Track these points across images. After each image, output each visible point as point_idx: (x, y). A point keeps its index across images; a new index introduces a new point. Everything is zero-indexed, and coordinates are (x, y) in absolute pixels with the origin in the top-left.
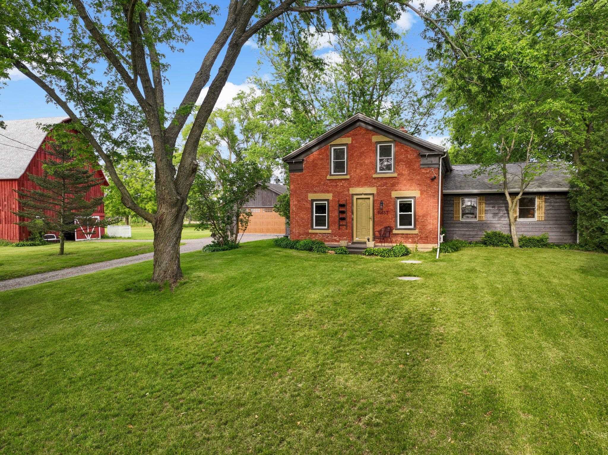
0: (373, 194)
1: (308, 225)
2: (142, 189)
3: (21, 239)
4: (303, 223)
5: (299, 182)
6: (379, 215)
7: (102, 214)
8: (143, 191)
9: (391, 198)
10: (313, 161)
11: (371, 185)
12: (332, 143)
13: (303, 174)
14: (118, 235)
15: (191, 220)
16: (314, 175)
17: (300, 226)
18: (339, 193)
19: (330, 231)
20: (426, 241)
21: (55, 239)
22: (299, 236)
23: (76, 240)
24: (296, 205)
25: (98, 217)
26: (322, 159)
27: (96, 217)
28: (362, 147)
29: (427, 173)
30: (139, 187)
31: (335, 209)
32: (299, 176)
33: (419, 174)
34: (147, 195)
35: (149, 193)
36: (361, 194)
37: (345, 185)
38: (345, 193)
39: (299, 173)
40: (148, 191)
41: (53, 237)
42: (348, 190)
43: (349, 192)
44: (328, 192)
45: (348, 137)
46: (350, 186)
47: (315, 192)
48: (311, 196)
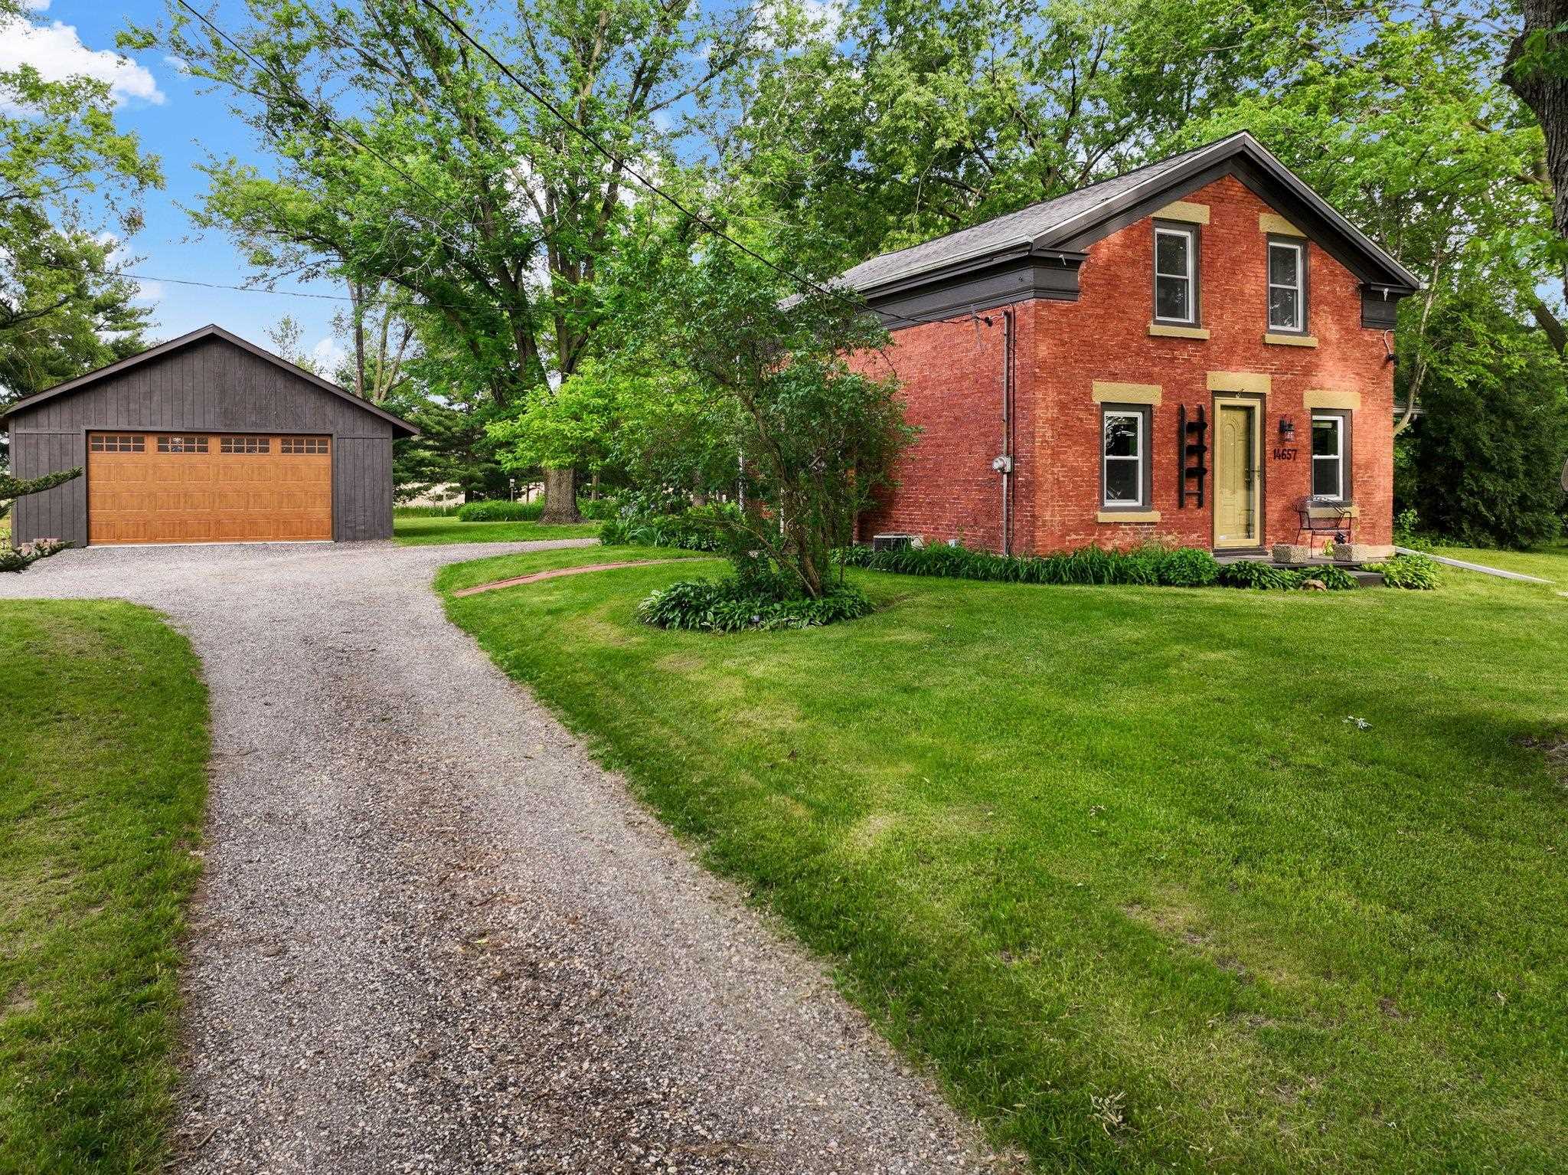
0: (1261, 396)
1: (1090, 495)
4: (1076, 487)
5: (1066, 337)
6: (1277, 461)
9: (1302, 411)
10: (1107, 267)
11: (1258, 365)
12: (1158, 214)
13: (1077, 309)
16: (1111, 316)
17: (1066, 497)
18: (1181, 385)
19: (1155, 516)
20: (1371, 537)
22: (1063, 536)
24: (1052, 422)
26: (1134, 263)
28: (1236, 242)
29: (1373, 345)
31: (1170, 440)
32: (1065, 313)
33: (1359, 345)
36: (1232, 394)
37: (1194, 360)
38: (1195, 387)
39: (1065, 305)
42: (1204, 379)
43: (1204, 384)
44: (1149, 378)
45: (1201, 202)
46: (1209, 364)
47: (1114, 377)
48: (1103, 391)
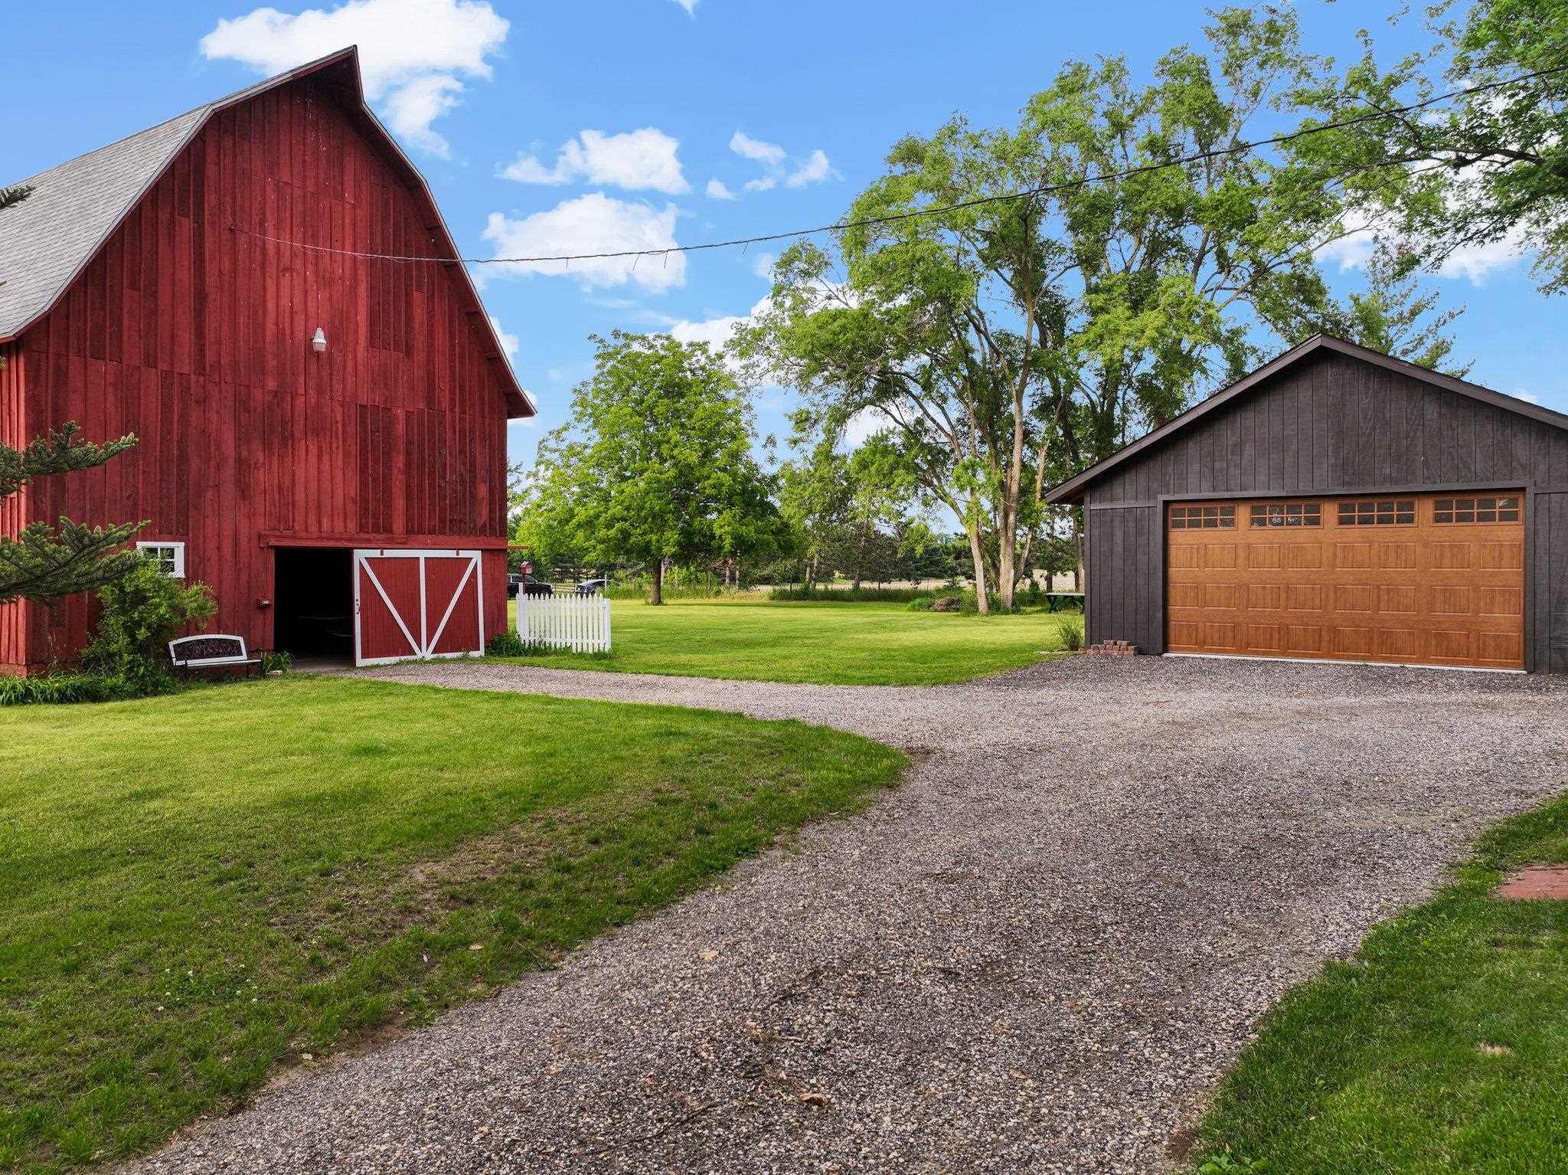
2: (702, 464)
3: (36, 662)
7: (494, 543)
8: (705, 471)
14: (556, 640)
15: (863, 578)
21: (242, 659)
23: (360, 662)
25: (476, 556)
27: (463, 554)
30: (694, 458)
34: (717, 486)
35: (726, 479)
40: (724, 470)
41: (233, 648)
